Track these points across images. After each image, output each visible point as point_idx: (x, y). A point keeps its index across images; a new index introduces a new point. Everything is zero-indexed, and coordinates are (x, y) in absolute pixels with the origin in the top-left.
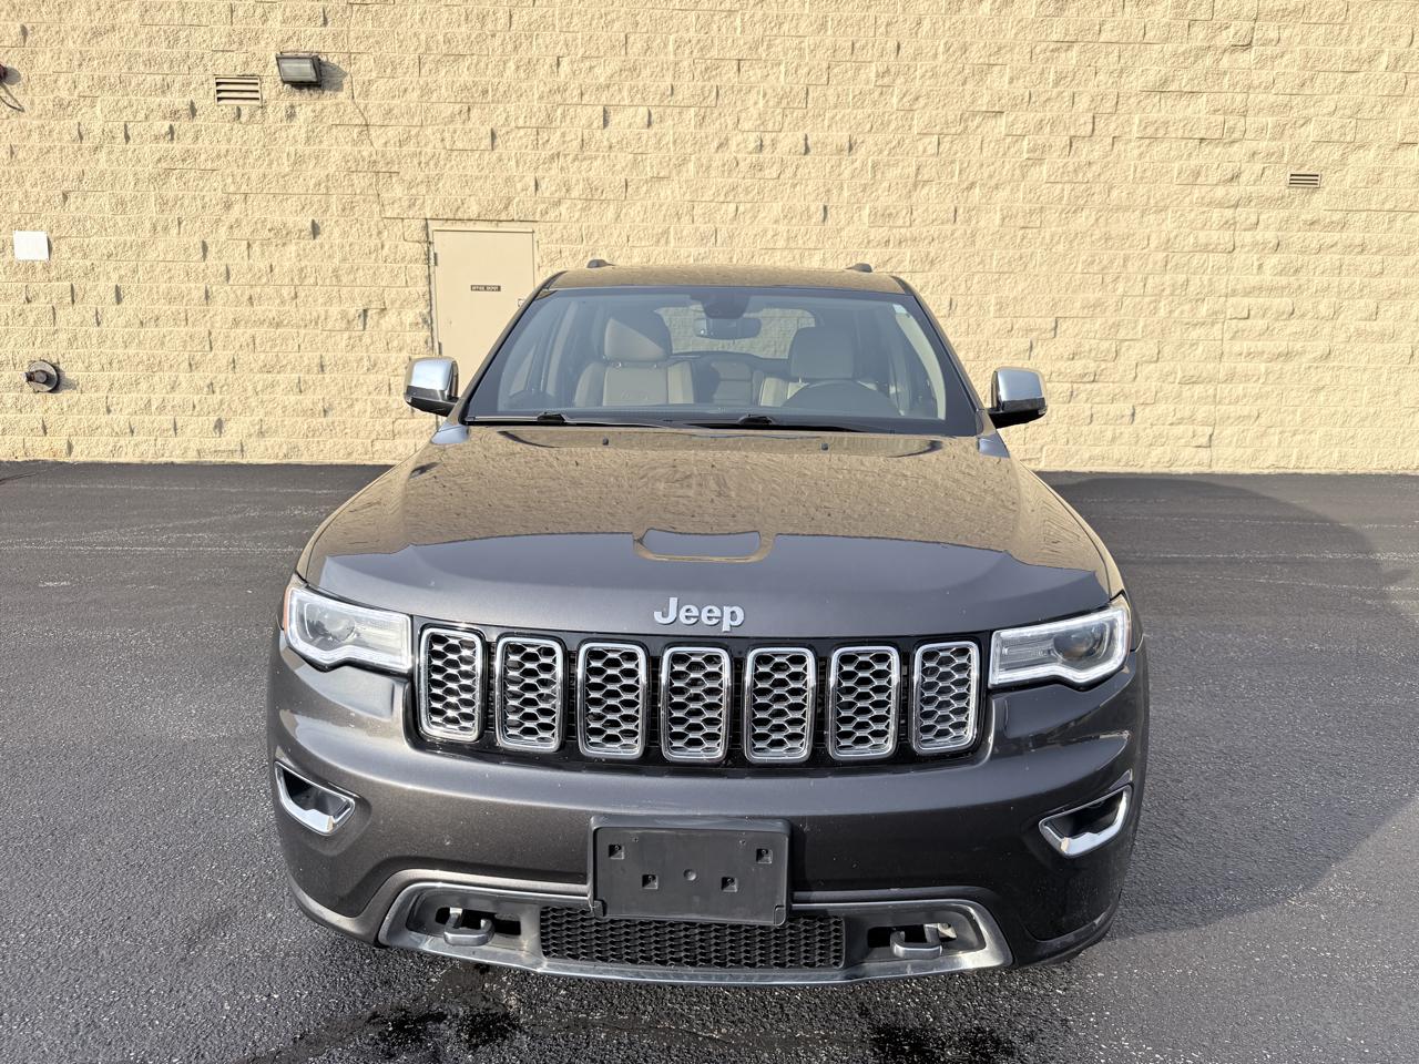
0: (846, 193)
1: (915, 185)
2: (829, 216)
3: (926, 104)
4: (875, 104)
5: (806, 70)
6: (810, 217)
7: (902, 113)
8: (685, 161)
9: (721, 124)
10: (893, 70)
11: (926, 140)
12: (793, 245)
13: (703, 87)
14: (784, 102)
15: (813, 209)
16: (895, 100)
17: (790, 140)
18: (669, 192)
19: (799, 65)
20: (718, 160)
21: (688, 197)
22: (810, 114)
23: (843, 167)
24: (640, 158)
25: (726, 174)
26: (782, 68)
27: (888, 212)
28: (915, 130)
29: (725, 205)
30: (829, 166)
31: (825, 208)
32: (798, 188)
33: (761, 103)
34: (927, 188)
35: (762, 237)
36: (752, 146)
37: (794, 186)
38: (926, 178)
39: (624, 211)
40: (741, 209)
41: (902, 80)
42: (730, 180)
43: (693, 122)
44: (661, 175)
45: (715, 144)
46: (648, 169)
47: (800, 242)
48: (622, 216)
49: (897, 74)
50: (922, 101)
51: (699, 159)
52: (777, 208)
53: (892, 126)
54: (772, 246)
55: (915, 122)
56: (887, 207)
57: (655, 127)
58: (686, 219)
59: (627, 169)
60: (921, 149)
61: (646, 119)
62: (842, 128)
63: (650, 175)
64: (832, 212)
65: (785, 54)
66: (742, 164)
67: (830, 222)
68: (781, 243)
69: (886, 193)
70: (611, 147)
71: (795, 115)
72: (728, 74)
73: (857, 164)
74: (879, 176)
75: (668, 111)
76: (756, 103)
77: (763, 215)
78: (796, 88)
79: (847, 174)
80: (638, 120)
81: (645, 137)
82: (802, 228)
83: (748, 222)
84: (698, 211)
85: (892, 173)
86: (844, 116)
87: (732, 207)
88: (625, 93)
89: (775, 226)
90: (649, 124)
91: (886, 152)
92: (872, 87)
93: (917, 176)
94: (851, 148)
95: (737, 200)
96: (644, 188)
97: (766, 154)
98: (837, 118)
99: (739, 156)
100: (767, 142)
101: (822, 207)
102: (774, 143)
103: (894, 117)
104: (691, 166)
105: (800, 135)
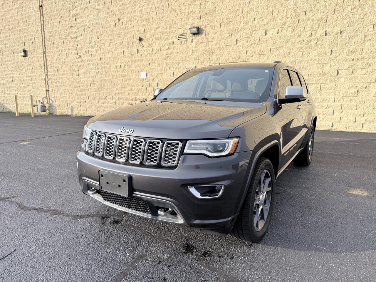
0: (339, 46)
1: (364, 42)
2: (333, 53)
3: (369, 16)
4: (350, 18)
5: (327, 11)
6: (326, 54)
7: (360, 20)
8: (288, 42)
9: (299, 30)
10: (357, 7)
11: (369, 27)
12: (320, 62)
13: (294, 20)
14: (319, 22)
15: (327, 51)
16: (358, 16)
17: (321, 32)
18: (283, 50)
19: (325, 10)
20: (298, 40)
21: (288, 51)
22: (328, 24)
23: (338, 38)
24: (275, 42)
25: (300, 44)
26: (319, 12)
27: (354, 50)
28: (365, 24)
29: (299, 53)
30: (333, 39)
31: (331, 51)
32: (323, 46)
33: (312, 22)
34: (368, 42)
35: (310, 61)
36: (308, 35)
37: (322, 45)
38: (368, 39)
39: (269, 57)
40: (304, 53)
41: (361, 9)
42: (301, 46)
43: (291, 31)
44: (281, 46)
45: (297, 36)
46: (277, 45)
47: (323, 61)
48: (269, 58)
49: (359, 8)
50: (368, 15)
51: (292, 41)
52: (315, 52)
53: (356, 24)
54: (313, 63)
55: (365, 22)
56: (353, 49)
57: (280, 34)
58: (287, 57)
59: (271, 46)
60: (367, 30)
61: (277, 32)
62: (338, 27)
63: (277, 46)
64: (334, 52)
65: (320, 7)
66: (305, 41)
67: (333, 55)
68: (316, 62)
69: (353, 45)
70: (267, 40)
71: (323, 25)
72: (302, 15)
73: (343, 37)
74: (351, 40)
75: (284, 28)
76: (310, 23)
77: (311, 55)
78: (323, 17)
79: (339, 40)
80: (275, 32)
81: (276, 36)
82: (323, 57)
83: (306, 57)
84: (291, 55)
85: (355, 39)
86: (339, 23)
87: (301, 53)
88: (272, 25)
89: (314, 57)
90: (278, 33)
91: (354, 32)
92: (350, 13)
93: (365, 39)
94: (341, 32)
95: (303, 51)
96: (276, 50)
97: (313, 37)
98: (337, 24)
99: (304, 39)
100: (313, 33)
101: (330, 51)
102: (315, 34)
103: (357, 21)
104: (289, 43)
105: (324, 31)
